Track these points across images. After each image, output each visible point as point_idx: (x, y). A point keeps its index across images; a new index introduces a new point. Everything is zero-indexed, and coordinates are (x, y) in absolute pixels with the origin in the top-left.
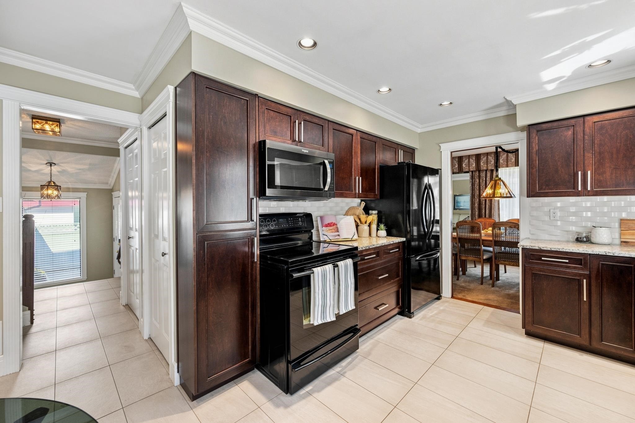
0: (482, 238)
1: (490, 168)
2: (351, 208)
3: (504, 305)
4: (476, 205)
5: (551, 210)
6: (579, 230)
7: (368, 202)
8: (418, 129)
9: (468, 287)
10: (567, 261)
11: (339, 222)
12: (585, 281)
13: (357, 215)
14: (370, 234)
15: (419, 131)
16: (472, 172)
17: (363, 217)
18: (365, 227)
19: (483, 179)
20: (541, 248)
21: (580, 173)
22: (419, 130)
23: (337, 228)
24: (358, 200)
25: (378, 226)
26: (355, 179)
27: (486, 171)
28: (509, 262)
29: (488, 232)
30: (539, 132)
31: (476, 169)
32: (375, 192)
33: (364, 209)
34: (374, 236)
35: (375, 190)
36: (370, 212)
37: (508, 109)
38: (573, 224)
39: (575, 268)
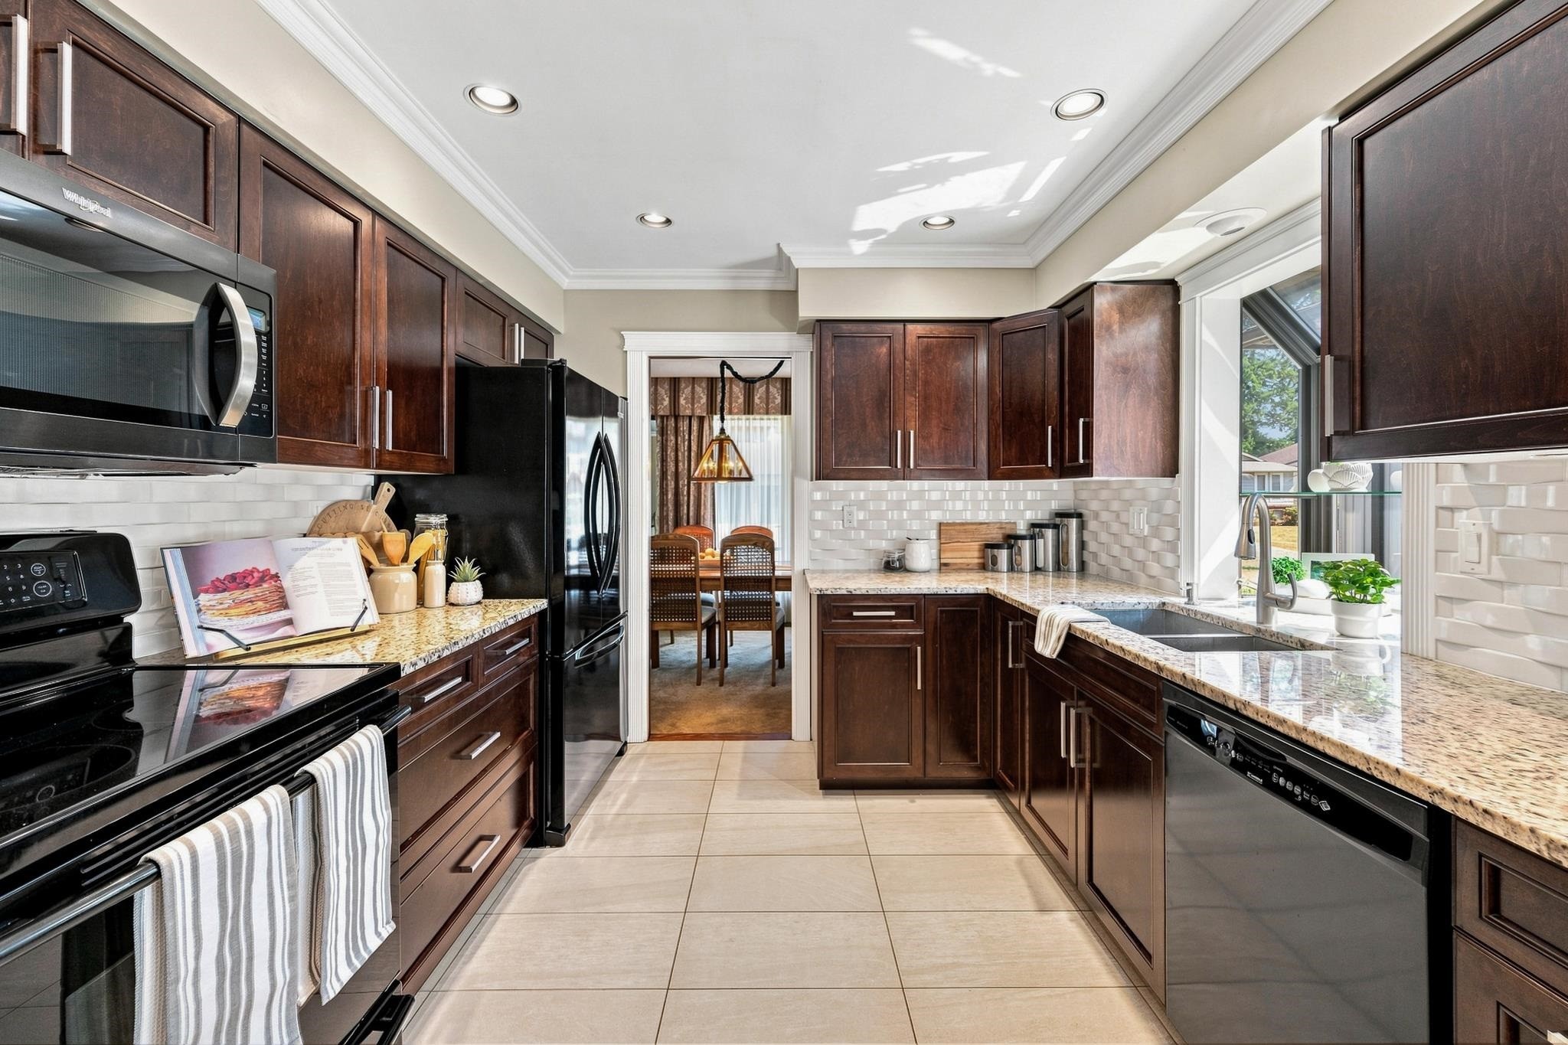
0: (700, 575)
1: (698, 412)
2: (335, 507)
3: (757, 728)
4: (670, 496)
5: (846, 509)
6: (884, 545)
7: (406, 484)
8: (564, 278)
9: (674, 698)
10: (893, 613)
11: (290, 567)
12: (919, 648)
13: (363, 533)
14: (421, 600)
15: (566, 283)
16: (662, 417)
17: (395, 540)
18: (405, 577)
19: (684, 436)
20: (852, 590)
21: (899, 432)
22: (567, 280)
23: (280, 590)
24: (364, 478)
25: (450, 566)
26: (366, 396)
27: (690, 418)
28: (753, 623)
29: (705, 559)
30: (839, 340)
31: (671, 412)
32: (439, 451)
33: (390, 510)
34: (436, 605)
35: (440, 443)
36: (420, 518)
37: (776, 278)
38: (879, 535)
39: (903, 626)
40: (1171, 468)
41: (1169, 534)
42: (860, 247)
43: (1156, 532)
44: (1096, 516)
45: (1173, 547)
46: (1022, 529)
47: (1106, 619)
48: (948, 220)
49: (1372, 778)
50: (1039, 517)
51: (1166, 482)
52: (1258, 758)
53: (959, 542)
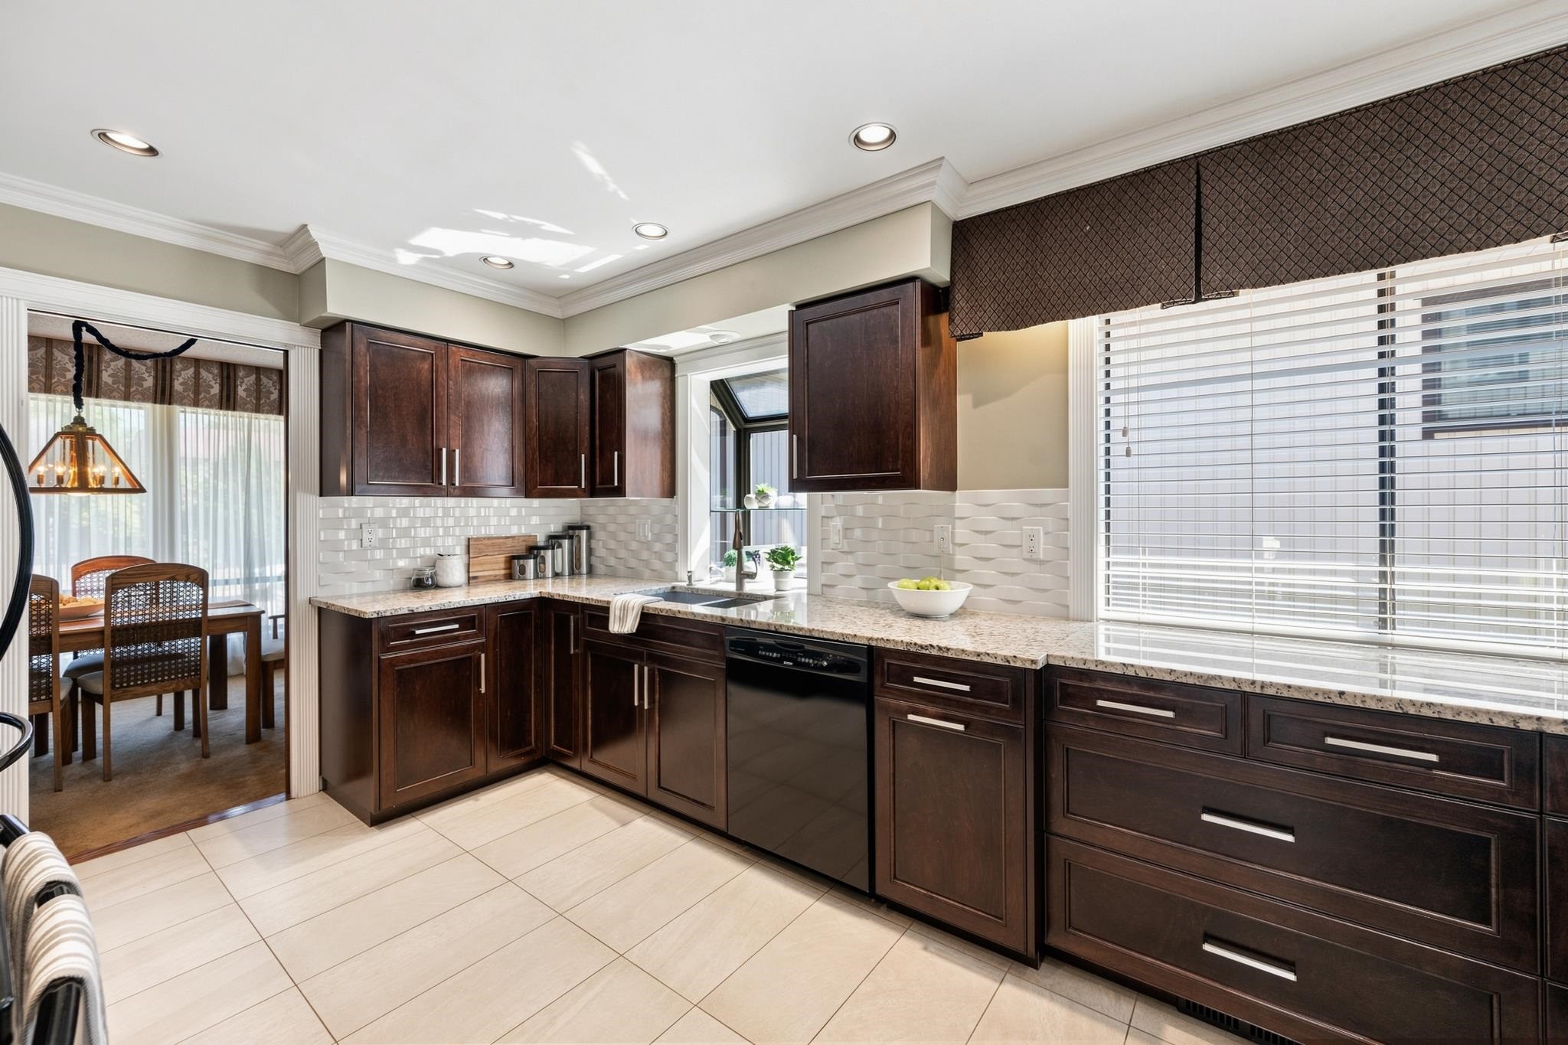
5: (365, 526)
6: (412, 563)
10: (456, 626)
12: (483, 656)
20: (414, 609)
21: (444, 449)
30: (375, 347)
38: (403, 553)
39: (466, 637)
40: (670, 491)
41: (669, 538)
42: (406, 259)
43: (658, 538)
44: (604, 527)
45: (671, 547)
46: (541, 541)
47: (661, 598)
48: (507, 262)
49: (845, 642)
50: (552, 530)
51: (667, 501)
52: (788, 652)
53: (487, 555)
